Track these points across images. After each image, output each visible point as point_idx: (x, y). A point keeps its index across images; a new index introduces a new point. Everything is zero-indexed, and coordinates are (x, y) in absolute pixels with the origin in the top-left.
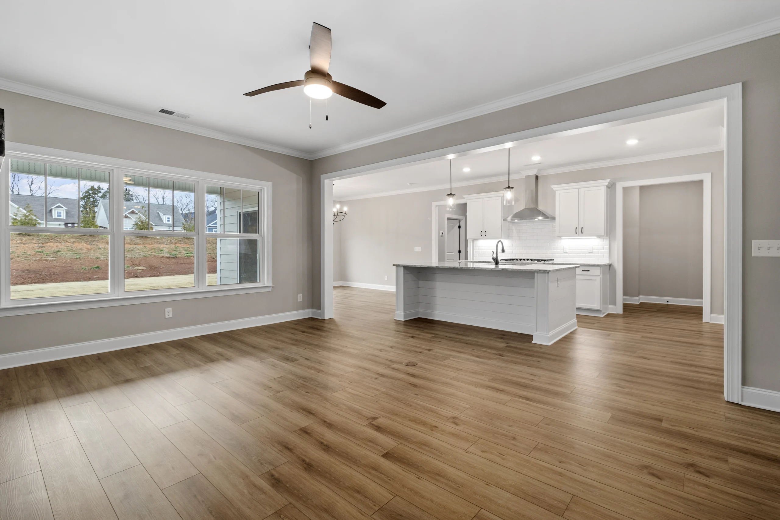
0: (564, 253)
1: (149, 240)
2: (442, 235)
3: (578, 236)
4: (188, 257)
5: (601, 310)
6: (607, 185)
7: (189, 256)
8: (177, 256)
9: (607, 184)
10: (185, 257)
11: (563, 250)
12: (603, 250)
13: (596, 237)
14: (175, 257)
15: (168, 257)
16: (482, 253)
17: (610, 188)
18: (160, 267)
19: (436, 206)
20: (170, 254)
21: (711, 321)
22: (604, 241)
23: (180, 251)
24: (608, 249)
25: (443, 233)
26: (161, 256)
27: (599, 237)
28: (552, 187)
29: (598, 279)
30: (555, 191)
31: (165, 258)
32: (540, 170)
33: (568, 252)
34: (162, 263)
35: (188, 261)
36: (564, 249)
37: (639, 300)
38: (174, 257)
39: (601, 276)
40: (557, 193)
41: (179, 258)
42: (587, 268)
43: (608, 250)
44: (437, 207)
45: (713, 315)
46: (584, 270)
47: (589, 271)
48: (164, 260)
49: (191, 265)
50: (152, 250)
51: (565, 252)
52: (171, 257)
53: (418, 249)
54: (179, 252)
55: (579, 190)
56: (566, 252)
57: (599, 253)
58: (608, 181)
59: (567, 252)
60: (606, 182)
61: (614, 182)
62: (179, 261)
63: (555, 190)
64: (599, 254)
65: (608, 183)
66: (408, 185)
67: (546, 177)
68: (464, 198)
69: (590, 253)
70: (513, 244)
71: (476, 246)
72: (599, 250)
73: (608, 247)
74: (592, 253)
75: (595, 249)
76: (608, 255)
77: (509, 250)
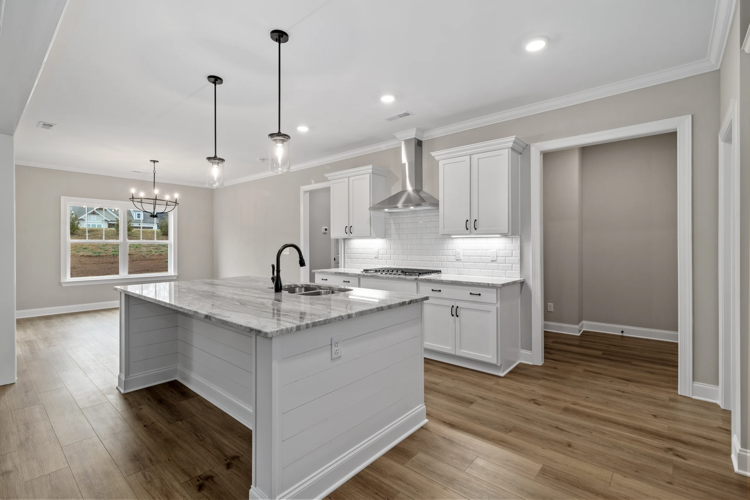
0: (457, 260)
1: (75, 237)
2: (325, 231)
3: (470, 233)
4: (113, 255)
5: (499, 365)
6: (511, 146)
7: (115, 254)
8: (101, 254)
9: (511, 144)
10: (110, 256)
12: (512, 257)
14: (99, 255)
15: (89, 256)
16: (354, 258)
17: (521, 154)
18: (75, 267)
19: (307, 192)
20: (93, 253)
21: (693, 395)
22: (512, 243)
23: (107, 249)
24: (519, 255)
25: (326, 230)
26: (81, 255)
27: (505, 235)
28: (432, 154)
29: (493, 309)
30: (439, 161)
31: (85, 257)
32: (420, 130)
33: (461, 259)
34: (80, 263)
35: (112, 260)
36: (457, 255)
37: (582, 327)
38: (96, 256)
39: (498, 305)
40: (441, 163)
41: (103, 256)
42: (476, 290)
43: (519, 258)
44: (307, 194)
45: (697, 384)
46: (472, 293)
47: (480, 295)
48: (83, 260)
49: (114, 265)
50: (73, 248)
51: (457, 258)
52: (93, 256)
54: (105, 250)
55: (470, 157)
56: (459, 259)
58: (513, 138)
60: (509, 141)
61: (527, 144)
62: (102, 260)
63: (437, 160)
64: (505, 263)
65: (513, 143)
67: (432, 141)
68: (326, 180)
69: (493, 261)
70: (391, 245)
71: (348, 249)
72: (506, 257)
73: (519, 251)
74: (496, 261)
75: (500, 256)
76: (519, 265)
77: (387, 254)
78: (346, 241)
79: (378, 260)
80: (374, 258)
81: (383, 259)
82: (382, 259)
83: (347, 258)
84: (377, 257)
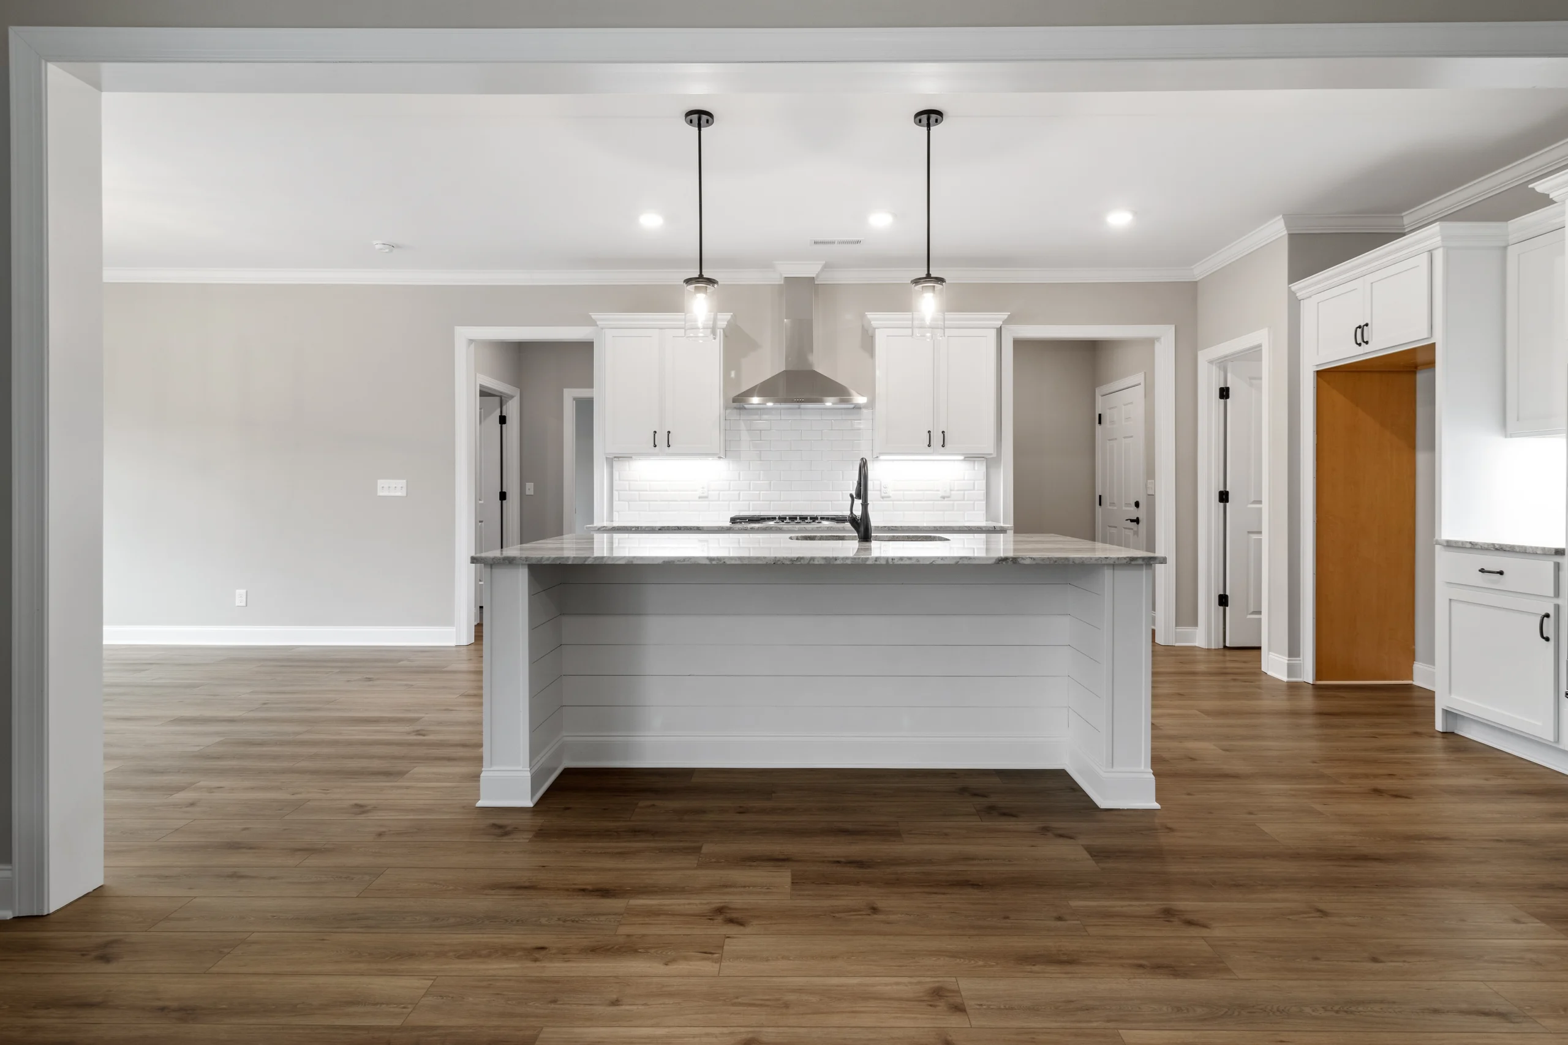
0: (883, 498)
3: (932, 453)
6: (998, 326)
9: (998, 323)
11: (880, 491)
12: (973, 490)
13: (962, 458)
16: (640, 501)
21: (1176, 642)
22: (974, 469)
24: (983, 487)
30: (878, 328)
33: (891, 495)
36: (883, 489)
43: (984, 491)
44: (472, 346)
45: (1181, 629)
51: (883, 495)
53: (392, 488)
56: (886, 495)
57: (964, 498)
59: (889, 497)
63: (873, 325)
64: (964, 500)
66: (377, 247)
68: (593, 323)
69: (944, 498)
70: (741, 473)
71: (620, 480)
72: (964, 490)
73: (985, 481)
74: (948, 497)
75: (956, 489)
76: (985, 502)
77: (729, 490)
78: (617, 465)
79: (707, 502)
80: (697, 499)
81: (721, 499)
82: (719, 500)
83: (619, 500)
84: (706, 497)
